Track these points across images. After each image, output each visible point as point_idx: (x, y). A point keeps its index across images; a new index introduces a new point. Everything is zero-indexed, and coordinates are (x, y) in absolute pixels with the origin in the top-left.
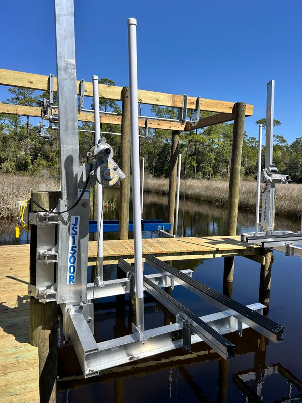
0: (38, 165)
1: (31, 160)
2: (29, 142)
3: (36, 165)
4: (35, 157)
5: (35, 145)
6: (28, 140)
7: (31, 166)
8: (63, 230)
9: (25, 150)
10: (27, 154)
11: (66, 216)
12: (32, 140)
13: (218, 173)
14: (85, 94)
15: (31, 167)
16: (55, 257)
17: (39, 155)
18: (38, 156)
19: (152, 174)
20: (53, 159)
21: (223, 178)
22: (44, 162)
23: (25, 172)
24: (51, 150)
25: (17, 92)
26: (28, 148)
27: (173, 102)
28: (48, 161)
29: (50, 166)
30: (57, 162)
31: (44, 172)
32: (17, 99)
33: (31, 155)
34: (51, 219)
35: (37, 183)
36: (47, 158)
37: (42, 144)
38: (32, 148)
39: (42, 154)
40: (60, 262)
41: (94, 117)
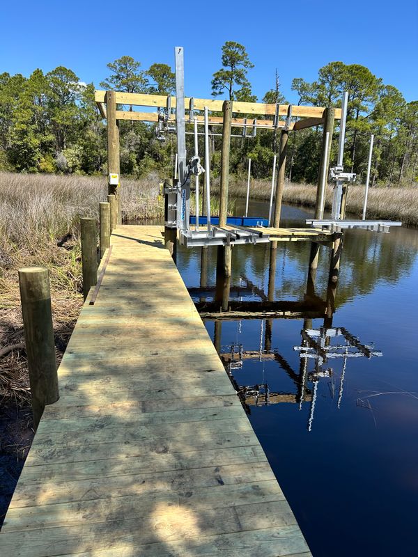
0: (145, 166)
1: (136, 159)
2: (133, 136)
3: (142, 166)
4: (141, 156)
5: (141, 140)
6: (132, 133)
7: (137, 167)
8: (179, 195)
9: (129, 146)
10: (131, 152)
11: (180, 189)
12: (137, 134)
13: (387, 176)
14: (195, 108)
15: (136, 169)
16: (176, 208)
17: (146, 153)
18: (144, 154)
19: (289, 177)
20: (162, 157)
21: (392, 184)
22: (152, 162)
23: (130, 175)
24: (161, 147)
25: (118, 67)
26: (133, 143)
27: (267, 110)
28: (157, 161)
29: (158, 168)
30: (168, 163)
31: (152, 174)
32: (118, 77)
33: (136, 153)
34: (174, 190)
35: (148, 187)
36: (156, 157)
37: (149, 139)
38: (137, 144)
39: (149, 152)
40: (178, 210)
41: (205, 119)
